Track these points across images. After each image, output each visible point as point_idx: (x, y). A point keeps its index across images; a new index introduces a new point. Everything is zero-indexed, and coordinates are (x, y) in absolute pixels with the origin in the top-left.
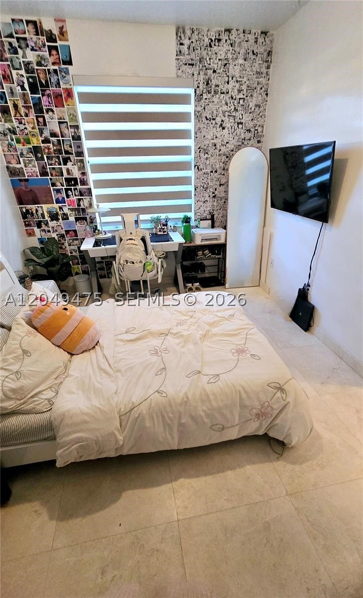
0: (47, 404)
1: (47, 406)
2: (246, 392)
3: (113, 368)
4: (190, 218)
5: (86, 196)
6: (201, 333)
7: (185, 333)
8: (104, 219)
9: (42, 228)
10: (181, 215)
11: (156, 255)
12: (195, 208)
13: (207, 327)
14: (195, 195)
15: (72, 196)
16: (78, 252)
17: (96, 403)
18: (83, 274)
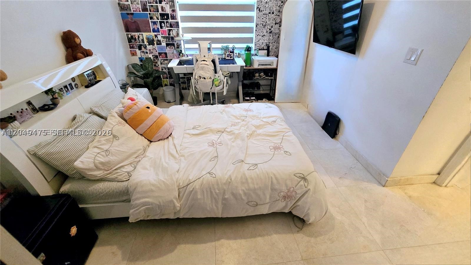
0: (126, 175)
1: (126, 177)
2: (276, 179)
3: (179, 153)
4: (251, 48)
5: (175, 27)
6: (248, 132)
7: (236, 132)
8: (187, 46)
9: (142, 50)
10: (244, 46)
11: (223, 74)
12: (255, 40)
13: (254, 129)
14: (256, 30)
15: (164, 27)
16: (167, 70)
17: (162, 177)
18: (170, 85)
